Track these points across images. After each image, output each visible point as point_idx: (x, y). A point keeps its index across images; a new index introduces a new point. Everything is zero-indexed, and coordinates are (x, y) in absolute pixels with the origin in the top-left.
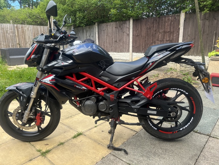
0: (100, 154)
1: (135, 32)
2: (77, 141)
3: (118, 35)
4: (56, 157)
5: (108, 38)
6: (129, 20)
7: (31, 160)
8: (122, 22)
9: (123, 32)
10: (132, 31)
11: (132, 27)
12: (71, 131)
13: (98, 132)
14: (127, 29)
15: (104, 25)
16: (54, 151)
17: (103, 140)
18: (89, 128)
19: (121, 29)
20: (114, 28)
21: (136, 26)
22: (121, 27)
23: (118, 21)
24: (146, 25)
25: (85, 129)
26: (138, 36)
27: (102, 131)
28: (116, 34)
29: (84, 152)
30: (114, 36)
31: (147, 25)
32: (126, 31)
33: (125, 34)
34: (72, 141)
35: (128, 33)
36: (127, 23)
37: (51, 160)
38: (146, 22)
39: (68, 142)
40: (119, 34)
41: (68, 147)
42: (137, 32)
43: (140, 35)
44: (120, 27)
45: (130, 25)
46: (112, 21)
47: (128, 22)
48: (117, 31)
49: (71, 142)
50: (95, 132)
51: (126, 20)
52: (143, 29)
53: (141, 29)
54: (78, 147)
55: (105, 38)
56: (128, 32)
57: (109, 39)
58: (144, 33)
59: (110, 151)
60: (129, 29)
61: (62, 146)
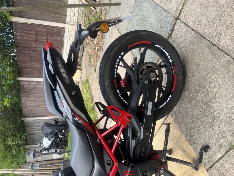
9: (34, 88)
11: (28, 78)
14: (30, 84)
15: (25, 110)
20: (29, 99)
21: (28, 73)
24: (26, 62)
28: (37, 97)
30: (39, 99)
32: (33, 85)
33: (36, 86)
35: (35, 82)
36: (24, 84)
38: (22, 62)
42: (35, 72)
43: (39, 69)
44: (28, 92)
45: (26, 80)
52: (32, 66)
55: (41, 109)
57: (43, 104)
60: (31, 81)
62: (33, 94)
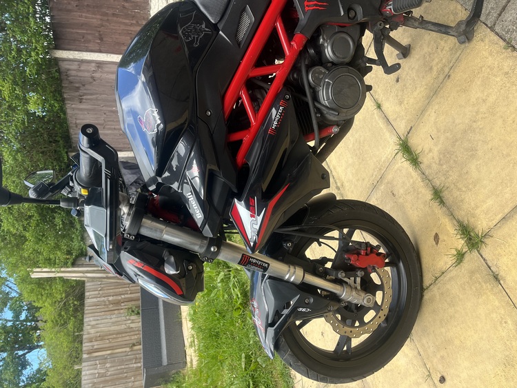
0: (490, 61)
1: (91, 46)
2: (430, 151)
3: (101, 94)
4: (490, 202)
5: (109, 123)
6: (56, 61)
7: (496, 278)
8: (64, 82)
9: (91, 80)
10: (89, 53)
11: (77, 52)
12: (389, 177)
13: (400, 93)
14: (82, 68)
15: (75, 135)
16: (463, 213)
17: (431, 68)
18: (381, 124)
19: (84, 85)
20: (82, 106)
21: (75, 40)
22: (77, 85)
23: (61, 94)
24: (70, 11)
25: (388, 135)
26: (100, 35)
27: (398, 81)
28: (99, 102)
29: (480, 116)
30: (104, 108)
31: (70, 7)
32: (88, 71)
33: (97, 75)
34: (429, 167)
35: (93, 65)
36: (68, 67)
37: (499, 217)
38: (60, 10)
39: (431, 178)
40: (97, 94)
41: (450, 173)
42: (90, 37)
43: (99, 29)
44: (78, 89)
45: (71, 57)
46: (62, 110)
47: (64, 66)
48: (89, 97)
49: (435, 166)
50: (401, 103)
51: (59, 71)
52: (83, 20)
53: (82, 26)
54: (457, 141)
55: (110, 132)
56: (92, 67)
57: (113, 121)
58: (93, 18)
59: (481, 32)
60: (83, 61)
61: (445, 194)
62: (91, 94)
